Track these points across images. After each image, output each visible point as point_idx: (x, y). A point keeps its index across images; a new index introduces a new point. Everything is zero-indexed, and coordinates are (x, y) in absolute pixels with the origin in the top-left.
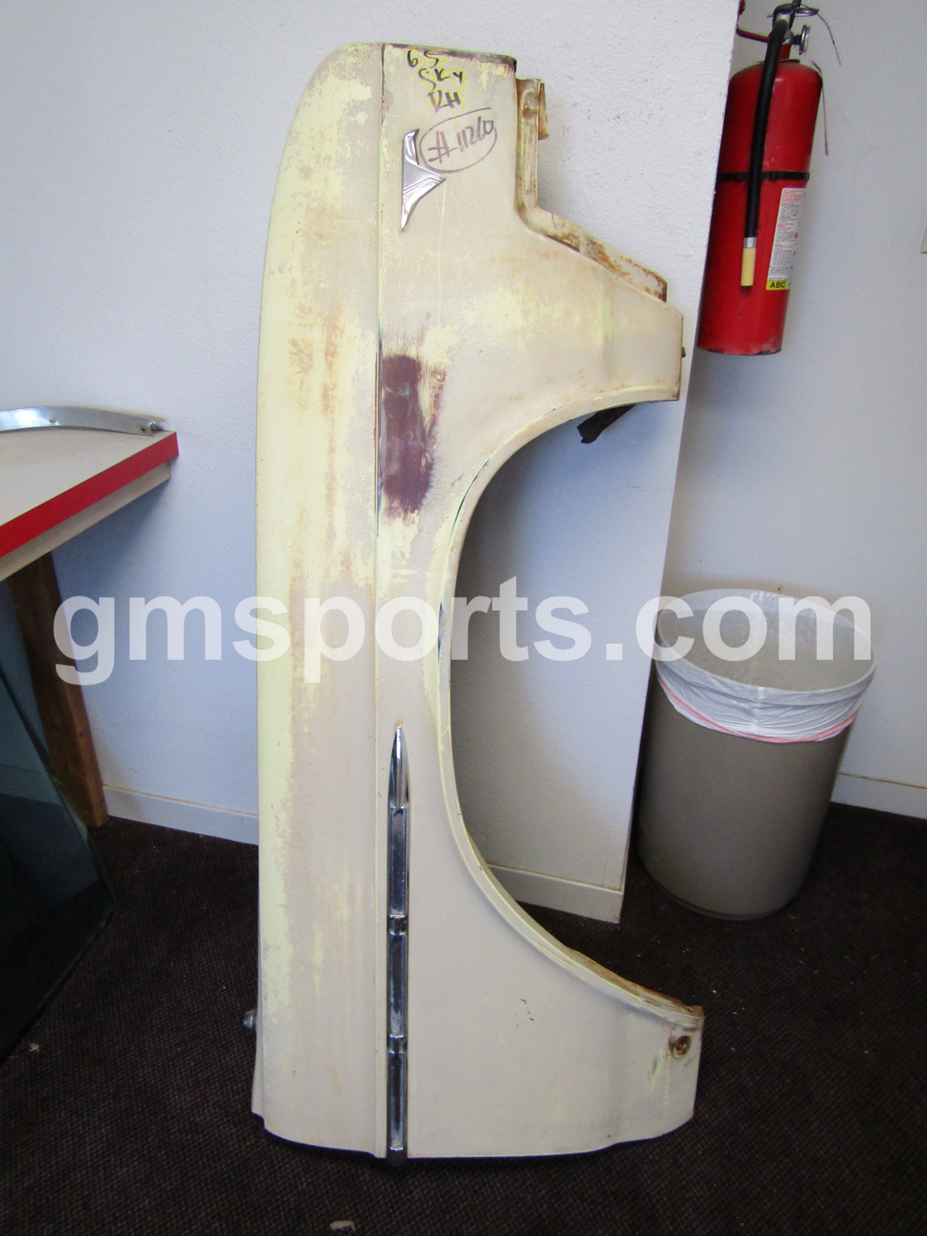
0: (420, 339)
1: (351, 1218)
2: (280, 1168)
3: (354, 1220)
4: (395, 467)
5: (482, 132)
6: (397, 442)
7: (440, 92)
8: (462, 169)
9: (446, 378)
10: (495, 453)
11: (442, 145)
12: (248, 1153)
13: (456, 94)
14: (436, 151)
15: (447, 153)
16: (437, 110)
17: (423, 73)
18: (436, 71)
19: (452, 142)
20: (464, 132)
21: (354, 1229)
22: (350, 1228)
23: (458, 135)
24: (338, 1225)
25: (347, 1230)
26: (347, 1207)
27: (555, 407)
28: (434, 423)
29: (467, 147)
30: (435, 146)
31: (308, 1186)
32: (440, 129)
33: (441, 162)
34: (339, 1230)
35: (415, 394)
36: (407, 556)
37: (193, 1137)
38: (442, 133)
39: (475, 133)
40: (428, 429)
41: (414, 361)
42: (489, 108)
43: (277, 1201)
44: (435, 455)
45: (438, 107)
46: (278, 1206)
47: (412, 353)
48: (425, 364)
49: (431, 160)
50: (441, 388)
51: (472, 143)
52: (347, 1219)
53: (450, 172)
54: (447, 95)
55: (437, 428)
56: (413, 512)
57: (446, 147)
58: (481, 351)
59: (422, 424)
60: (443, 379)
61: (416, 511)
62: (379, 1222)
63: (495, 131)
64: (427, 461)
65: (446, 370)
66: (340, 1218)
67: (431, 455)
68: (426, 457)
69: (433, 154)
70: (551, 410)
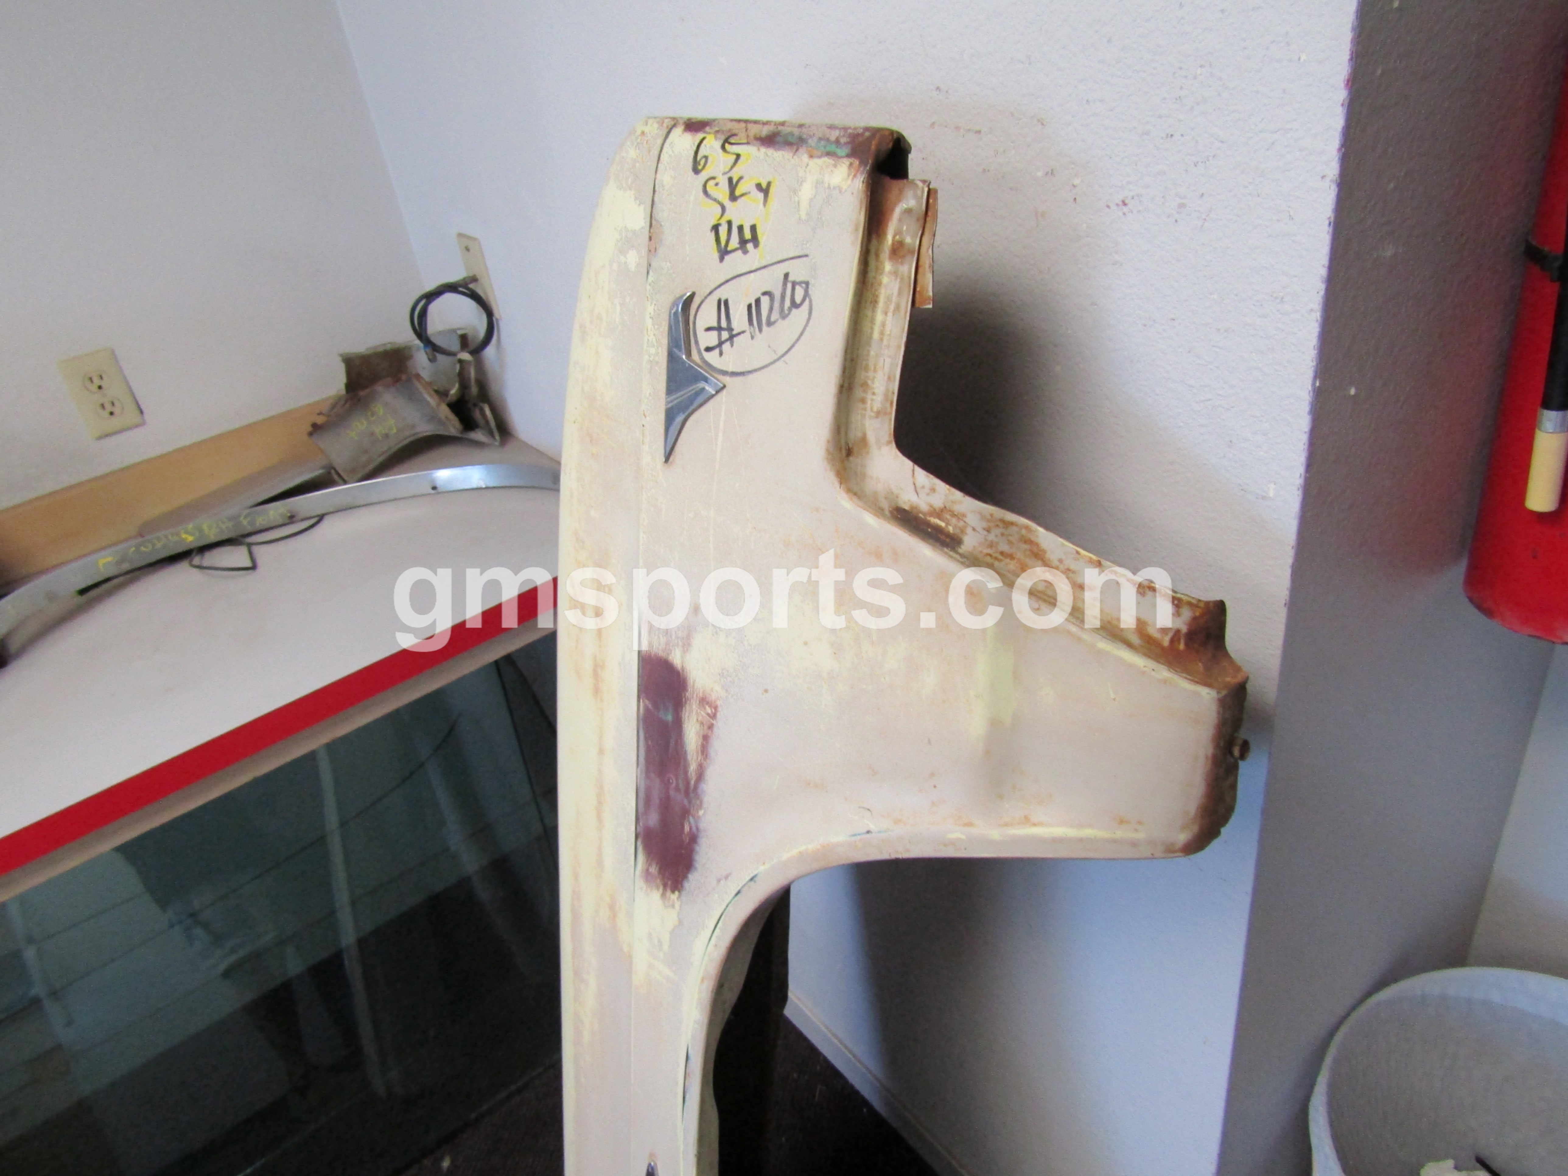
0: (687, 645)
4: (653, 819)
5: (787, 303)
6: (657, 783)
7: (730, 223)
8: (750, 372)
9: (718, 715)
10: (767, 866)
11: (724, 324)
13: (753, 228)
14: (714, 334)
15: (731, 338)
16: (722, 259)
17: (710, 186)
18: (730, 180)
19: (739, 320)
20: (758, 301)
23: (750, 306)
27: (872, 827)
28: (700, 776)
29: (760, 330)
30: (715, 324)
32: (722, 294)
33: (721, 354)
35: (678, 723)
36: (666, 947)
38: (726, 302)
39: (777, 305)
40: (692, 782)
41: (678, 673)
42: (806, 256)
44: (702, 826)
45: (724, 253)
47: (676, 659)
48: (692, 684)
49: (708, 349)
50: (711, 727)
51: (770, 323)
53: (734, 374)
54: (741, 228)
55: (703, 786)
56: (673, 892)
57: (730, 329)
58: (766, 691)
59: (686, 772)
60: (714, 716)
61: (677, 893)
63: (811, 301)
64: (691, 829)
65: (719, 703)
67: (696, 822)
68: (690, 823)
69: (711, 339)
70: (865, 831)
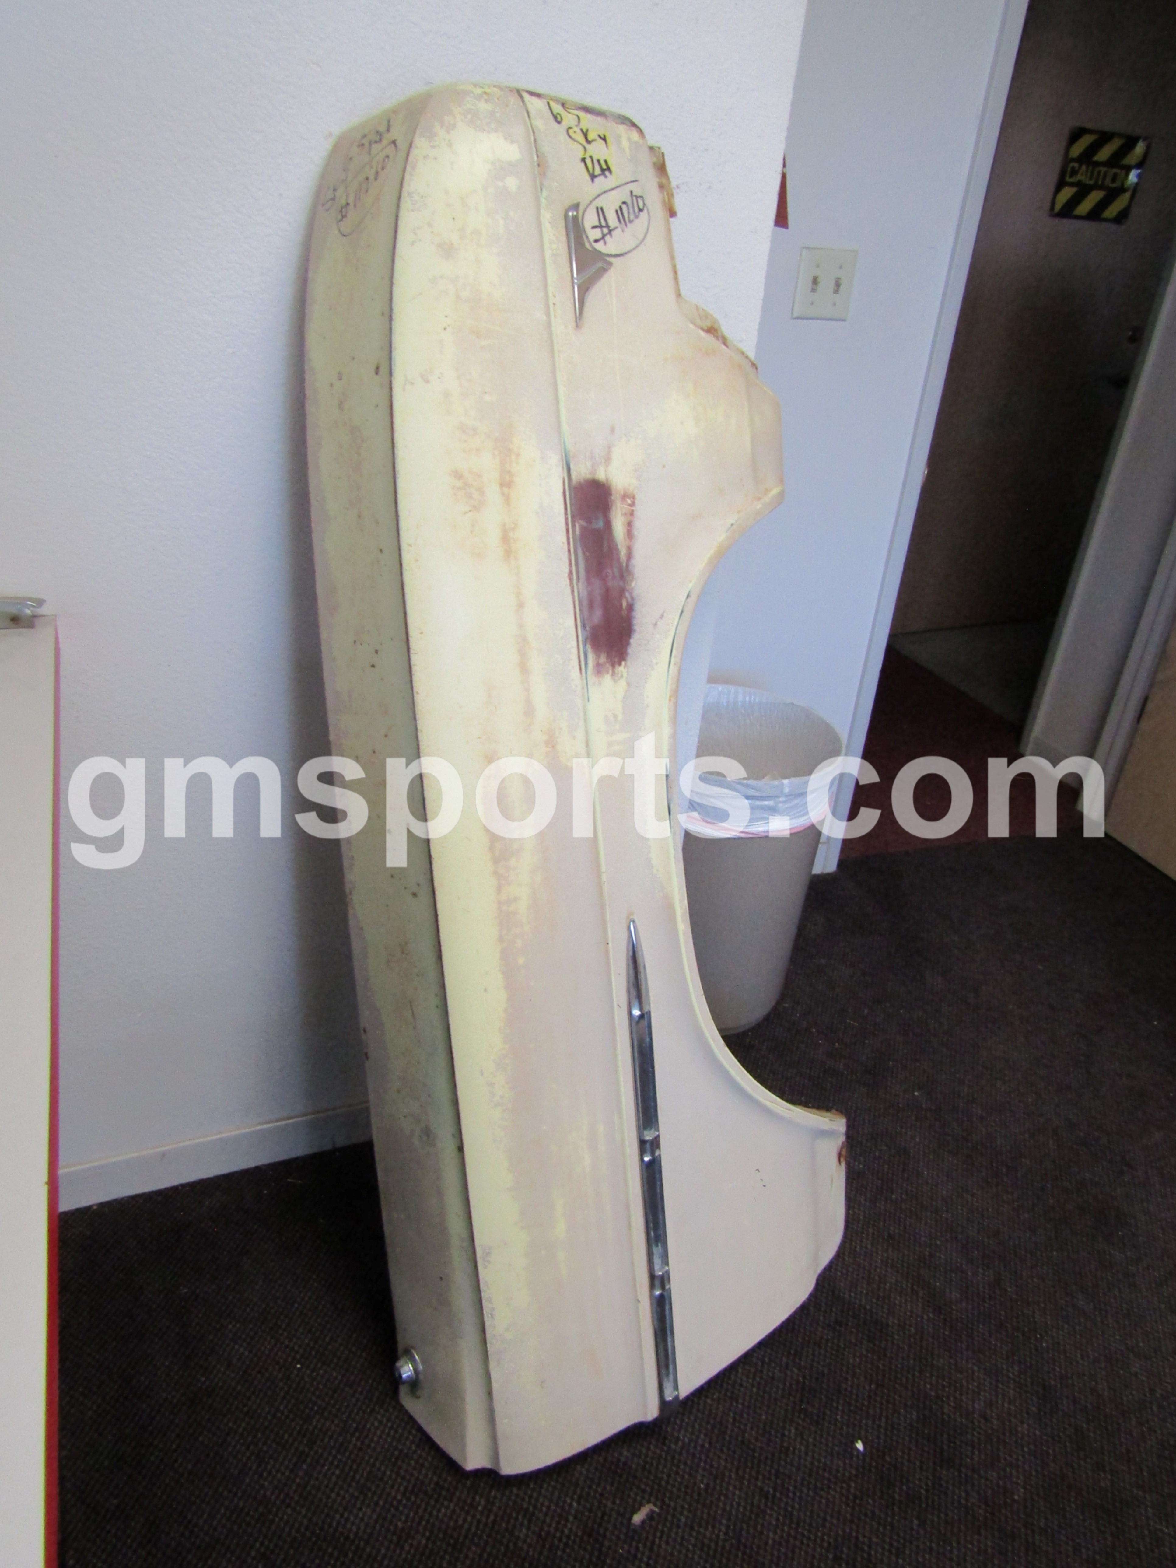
0: (608, 459)
1: (644, 1502)
2: (535, 1507)
3: (649, 1502)
4: (598, 614)
5: (636, 209)
6: (597, 583)
7: (591, 157)
8: (626, 253)
9: (636, 502)
10: (693, 581)
11: (603, 224)
12: (488, 1517)
13: (606, 162)
14: (598, 230)
15: (610, 232)
16: (593, 181)
17: (570, 133)
18: (582, 130)
19: (612, 220)
20: (621, 208)
21: (656, 1510)
22: (652, 1512)
23: (617, 211)
24: (637, 1518)
25: (651, 1516)
26: (632, 1495)
27: (733, 521)
28: (629, 556)
29: (626, 225)
30: (597, 224)
31: (579, 1503)
32: (599, 203)
33: (605, 243)
34: (643, 1522)
35: (608, 524)
36: (620, 717)
37: (411, 1545)
38: (602, 209)
39: (631, 210)
40: (624, 564)
41: (603, 485)
42: (636, 181)
43: (560, 1540)
44: (635, 593)
45: (593, 177)
46: (566, 1545)
47: (601, 476)
48: (615, 487)
49: (596, 241)
50: (632, 513)
51: (631, 222)
52: (641, 1505)
53: (616, 256)
54: (598, 161)
55: (634, 562)
56: (620, 664)
57: (608, 226)
58: (664, 467)
59: (618, 559)
60: (633, 504)
61: (623, 663)
62: (673, 1486)
63: (647, 208)
64: (627, 602)
65: (635, 492)
66: (635, 1511)
67: (631, 593)
68: (626, 598)
69: (596, 234)
70: (730, 525)
